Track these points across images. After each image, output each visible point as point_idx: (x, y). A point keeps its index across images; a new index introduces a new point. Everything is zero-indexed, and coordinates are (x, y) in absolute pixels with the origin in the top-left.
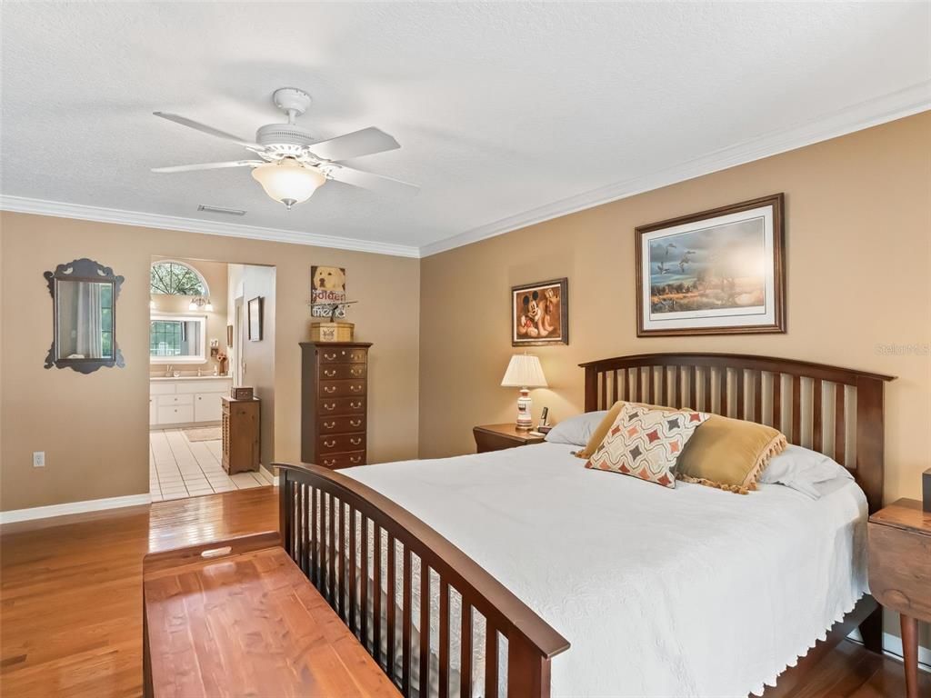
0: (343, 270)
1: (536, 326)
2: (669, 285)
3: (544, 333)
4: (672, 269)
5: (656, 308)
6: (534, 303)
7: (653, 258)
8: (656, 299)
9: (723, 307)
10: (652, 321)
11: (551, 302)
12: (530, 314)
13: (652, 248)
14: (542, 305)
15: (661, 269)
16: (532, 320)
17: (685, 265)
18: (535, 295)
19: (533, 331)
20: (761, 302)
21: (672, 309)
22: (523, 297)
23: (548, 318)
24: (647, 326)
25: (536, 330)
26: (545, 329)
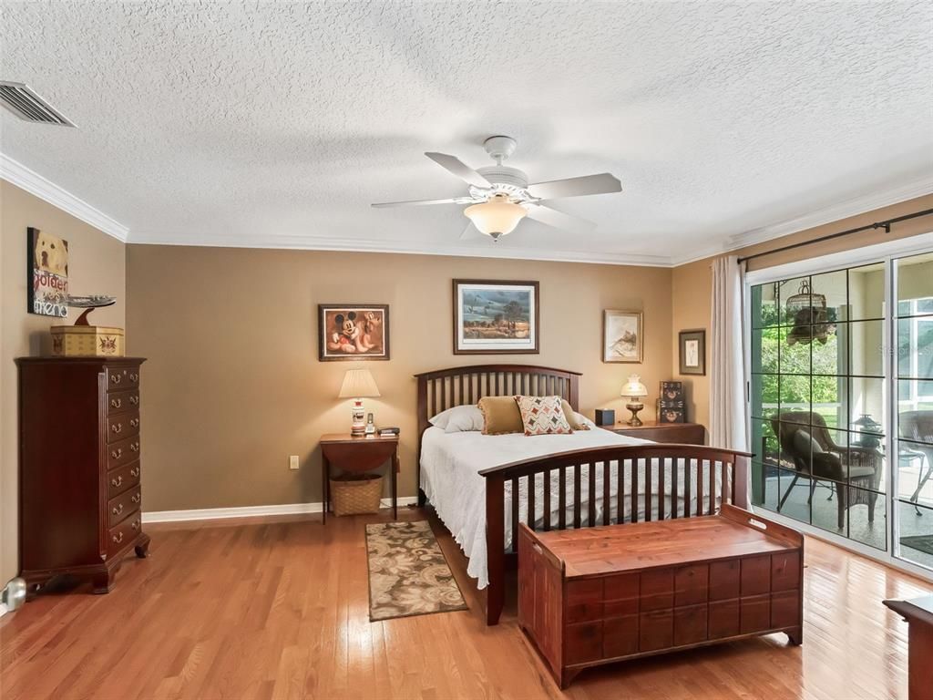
0: (65, 243)
1: (353, 342)
2: (477, 322)
3: (361, 349)
4: (479, 311)
5: (466, 336)
6: (350, 322)
7: (465, 302)
8: (467, 330)
9: (509, 338)
10: (464, 344)
11: (371, 323)
12: (345, 332)
13: (464, 295)
14: (360, 325)
15: (471, 310)
16: (348, 338)
17: (488, 310)
18: (352, 316)
19: (348, 347)
20: (528, 337)
21: (478, 337)
22: (335, 316)
23: (367, 337)
24: (461, 347)
25: (353, 347)
26: (364, 346)
